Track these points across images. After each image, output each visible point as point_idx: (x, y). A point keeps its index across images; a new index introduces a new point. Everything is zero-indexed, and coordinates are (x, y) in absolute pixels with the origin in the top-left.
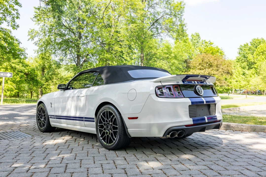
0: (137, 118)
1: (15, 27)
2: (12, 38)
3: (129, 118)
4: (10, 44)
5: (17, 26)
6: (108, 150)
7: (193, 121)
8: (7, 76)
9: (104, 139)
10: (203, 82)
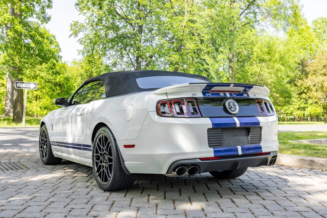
0: (133, 146)
1: (46, 19)
2: (42, 35)
3: (126, 146)
4: (38, 43)
5: (48, 18)
6: (102, 191)
7: (215, 152)
8: (30, 88)
9: (100, 175)
10: (243, 93)
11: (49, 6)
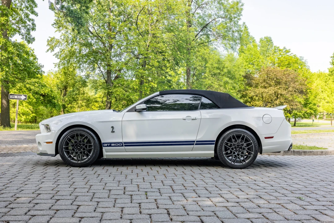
1: (30, 40)
2: (27, 53)
4: (25, 60)
5: (33, 39)
11: (33, 29)
